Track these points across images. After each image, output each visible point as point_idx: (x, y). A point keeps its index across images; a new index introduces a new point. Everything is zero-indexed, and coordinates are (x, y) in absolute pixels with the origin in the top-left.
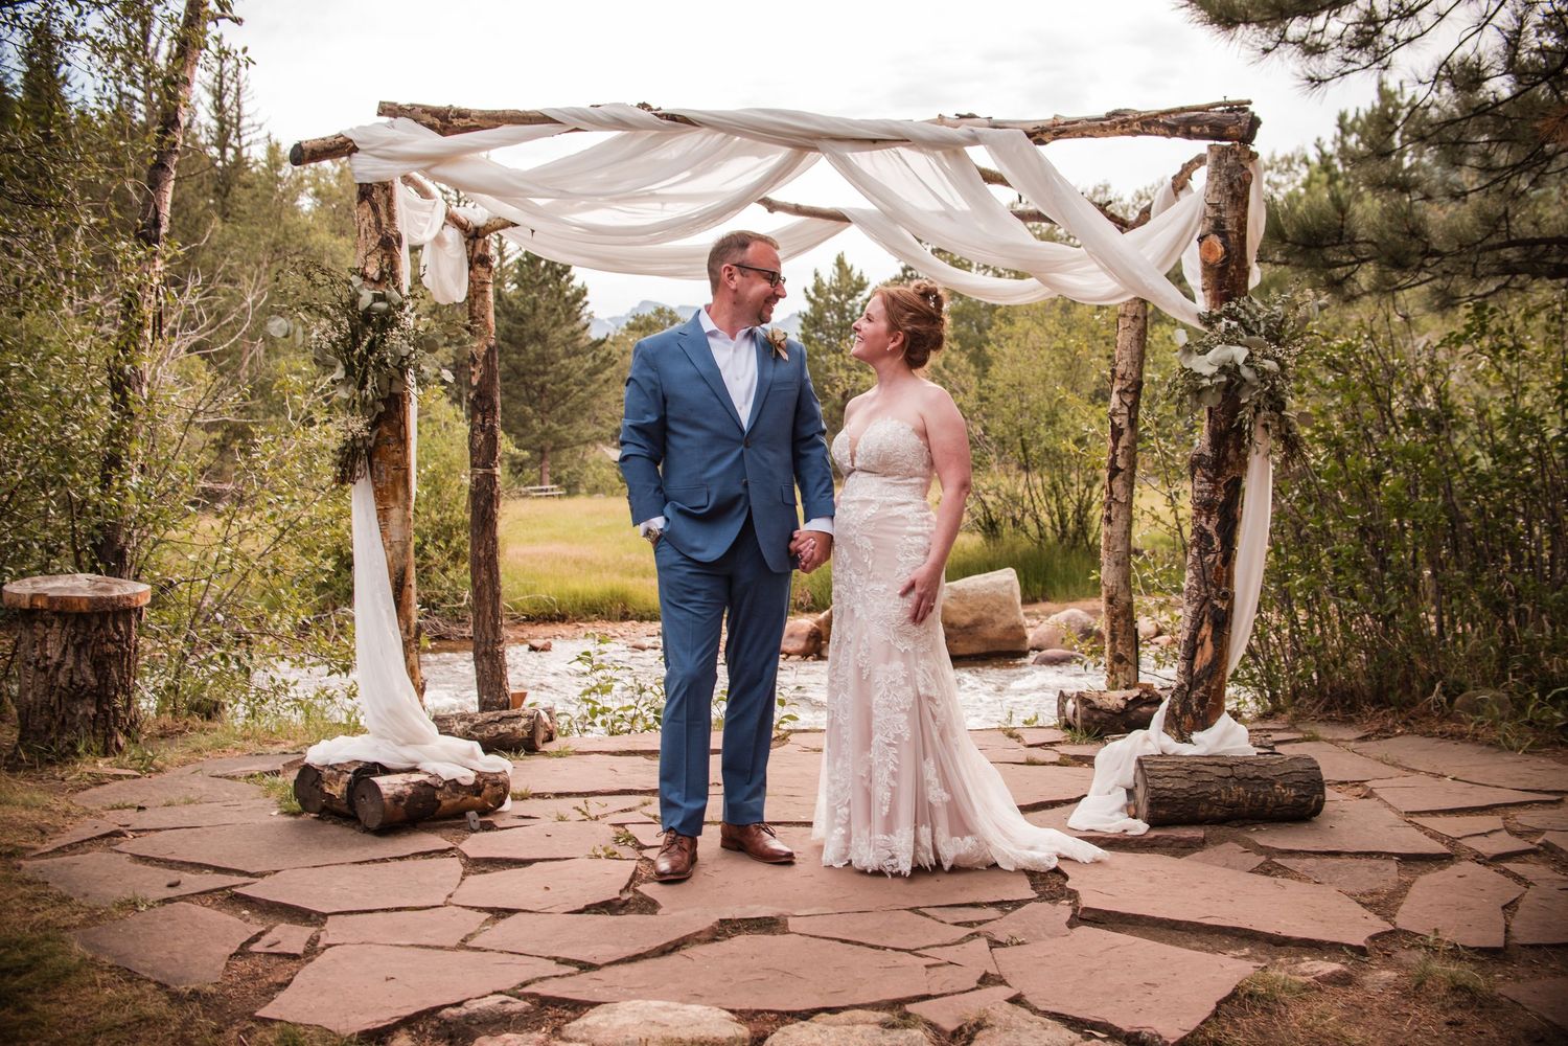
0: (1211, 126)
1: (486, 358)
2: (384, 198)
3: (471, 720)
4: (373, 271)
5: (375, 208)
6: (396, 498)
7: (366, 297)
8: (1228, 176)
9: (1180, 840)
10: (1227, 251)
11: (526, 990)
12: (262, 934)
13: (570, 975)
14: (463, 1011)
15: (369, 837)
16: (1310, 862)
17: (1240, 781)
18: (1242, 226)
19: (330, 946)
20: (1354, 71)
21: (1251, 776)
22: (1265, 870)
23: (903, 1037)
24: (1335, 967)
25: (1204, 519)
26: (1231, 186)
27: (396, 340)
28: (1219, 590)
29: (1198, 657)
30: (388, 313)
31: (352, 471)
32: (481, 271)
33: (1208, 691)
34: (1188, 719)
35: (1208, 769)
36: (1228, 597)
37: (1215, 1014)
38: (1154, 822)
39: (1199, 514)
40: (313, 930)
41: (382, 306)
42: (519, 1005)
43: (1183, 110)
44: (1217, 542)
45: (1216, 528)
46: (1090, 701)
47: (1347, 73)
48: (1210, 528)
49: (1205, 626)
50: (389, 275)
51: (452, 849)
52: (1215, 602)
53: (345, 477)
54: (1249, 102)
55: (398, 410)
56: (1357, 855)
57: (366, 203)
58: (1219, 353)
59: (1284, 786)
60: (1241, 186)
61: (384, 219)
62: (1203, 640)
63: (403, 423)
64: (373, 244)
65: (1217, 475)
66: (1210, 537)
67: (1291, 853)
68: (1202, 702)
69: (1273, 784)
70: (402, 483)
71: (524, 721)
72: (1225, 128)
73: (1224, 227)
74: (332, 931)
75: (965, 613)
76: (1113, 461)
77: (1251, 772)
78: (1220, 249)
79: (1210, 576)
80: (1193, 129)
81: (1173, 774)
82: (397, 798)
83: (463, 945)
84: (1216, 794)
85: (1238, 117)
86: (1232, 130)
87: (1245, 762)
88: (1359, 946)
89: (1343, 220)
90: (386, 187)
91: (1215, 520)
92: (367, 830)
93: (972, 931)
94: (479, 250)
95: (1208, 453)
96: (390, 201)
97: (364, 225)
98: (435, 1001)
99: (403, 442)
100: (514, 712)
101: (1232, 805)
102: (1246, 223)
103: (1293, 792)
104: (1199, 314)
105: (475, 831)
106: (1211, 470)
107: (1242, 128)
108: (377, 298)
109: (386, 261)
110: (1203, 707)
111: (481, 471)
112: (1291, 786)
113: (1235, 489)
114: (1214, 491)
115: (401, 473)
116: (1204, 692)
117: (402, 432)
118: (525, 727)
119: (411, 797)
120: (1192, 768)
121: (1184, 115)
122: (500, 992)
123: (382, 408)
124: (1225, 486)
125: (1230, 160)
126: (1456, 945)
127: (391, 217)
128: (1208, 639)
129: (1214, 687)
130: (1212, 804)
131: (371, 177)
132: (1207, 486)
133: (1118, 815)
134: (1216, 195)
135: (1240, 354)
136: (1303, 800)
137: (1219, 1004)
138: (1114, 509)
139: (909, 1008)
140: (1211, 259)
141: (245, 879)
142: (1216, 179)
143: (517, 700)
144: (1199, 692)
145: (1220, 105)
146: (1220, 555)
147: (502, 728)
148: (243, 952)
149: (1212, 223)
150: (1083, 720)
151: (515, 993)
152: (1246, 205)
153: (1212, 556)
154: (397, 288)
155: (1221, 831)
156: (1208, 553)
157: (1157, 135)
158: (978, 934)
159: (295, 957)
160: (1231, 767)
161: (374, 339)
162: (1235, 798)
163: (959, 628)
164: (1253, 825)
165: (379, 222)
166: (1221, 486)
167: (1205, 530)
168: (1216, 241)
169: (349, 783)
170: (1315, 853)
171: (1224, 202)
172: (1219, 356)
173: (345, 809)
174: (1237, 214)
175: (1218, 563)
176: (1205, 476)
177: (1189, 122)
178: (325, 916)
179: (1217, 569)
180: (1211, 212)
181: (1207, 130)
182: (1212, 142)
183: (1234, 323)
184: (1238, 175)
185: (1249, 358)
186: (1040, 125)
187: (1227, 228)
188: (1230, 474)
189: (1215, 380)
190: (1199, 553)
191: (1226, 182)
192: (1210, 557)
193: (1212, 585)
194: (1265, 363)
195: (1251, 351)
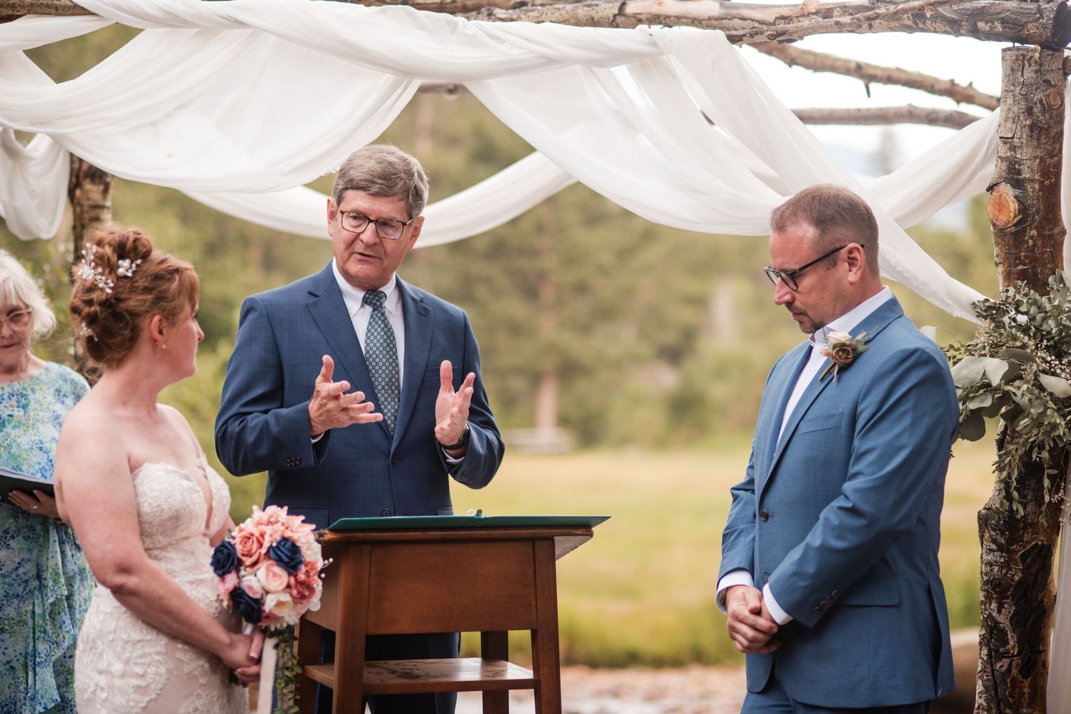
0: (1004, 22)
8: (1026, 97)
10: (1023, 210)
25: (994, 605)
26: (1029, 111)
39: (989, 598)
44: (1012, 640)
45: (1011, 620)
48: (1003, 619)
60: (1044, 111)
65: (1011, 541)
66: (1003, 633)
72: (1023, 26)
73: (1019, 172)
78: (1013, 206)
80: (981, 25)
85: (1040, 11)
86: (1032, 29)
91: (1009, 609)
95: (999, 507)
102: (1058, 166)
104: (974, 304)
106: (1002, 534)
107: (1044, 27)
113: (1041, 562)
114: (1006, 565)
121: (968, 5)
124: (1024, 557)
125: (1029, 74)
132: (998, 557)
134: (1009, 124)
140: (1003, 219)
146: (1017, 661)
149: (1004, 166)
153: (1006, 662)
156: (1001, 657)
157: (936, 32)
166: (1017, 557)
167: (997, 623)
168: (1007, 191)
171: (1022, 136)
174: (1039, 153)
175: (1014, 672)
176: (994, 541)
177: (981, 13)
179: (1014, 681)
180: (1004, 151)
181: (999, 28)
182: (1010, 45)
183: (1022, 319)
184: (1038, 96)
185: (1011, 377)
186: (786, 12)
187: (1026, 174)
188: (1032, 540)
189: (973, 405)
190: (989, 655)
191: (1023, 105)
192: (1002, 665)
193: (1011, 708)
194: (1046, 380)
195: (1011, 365)
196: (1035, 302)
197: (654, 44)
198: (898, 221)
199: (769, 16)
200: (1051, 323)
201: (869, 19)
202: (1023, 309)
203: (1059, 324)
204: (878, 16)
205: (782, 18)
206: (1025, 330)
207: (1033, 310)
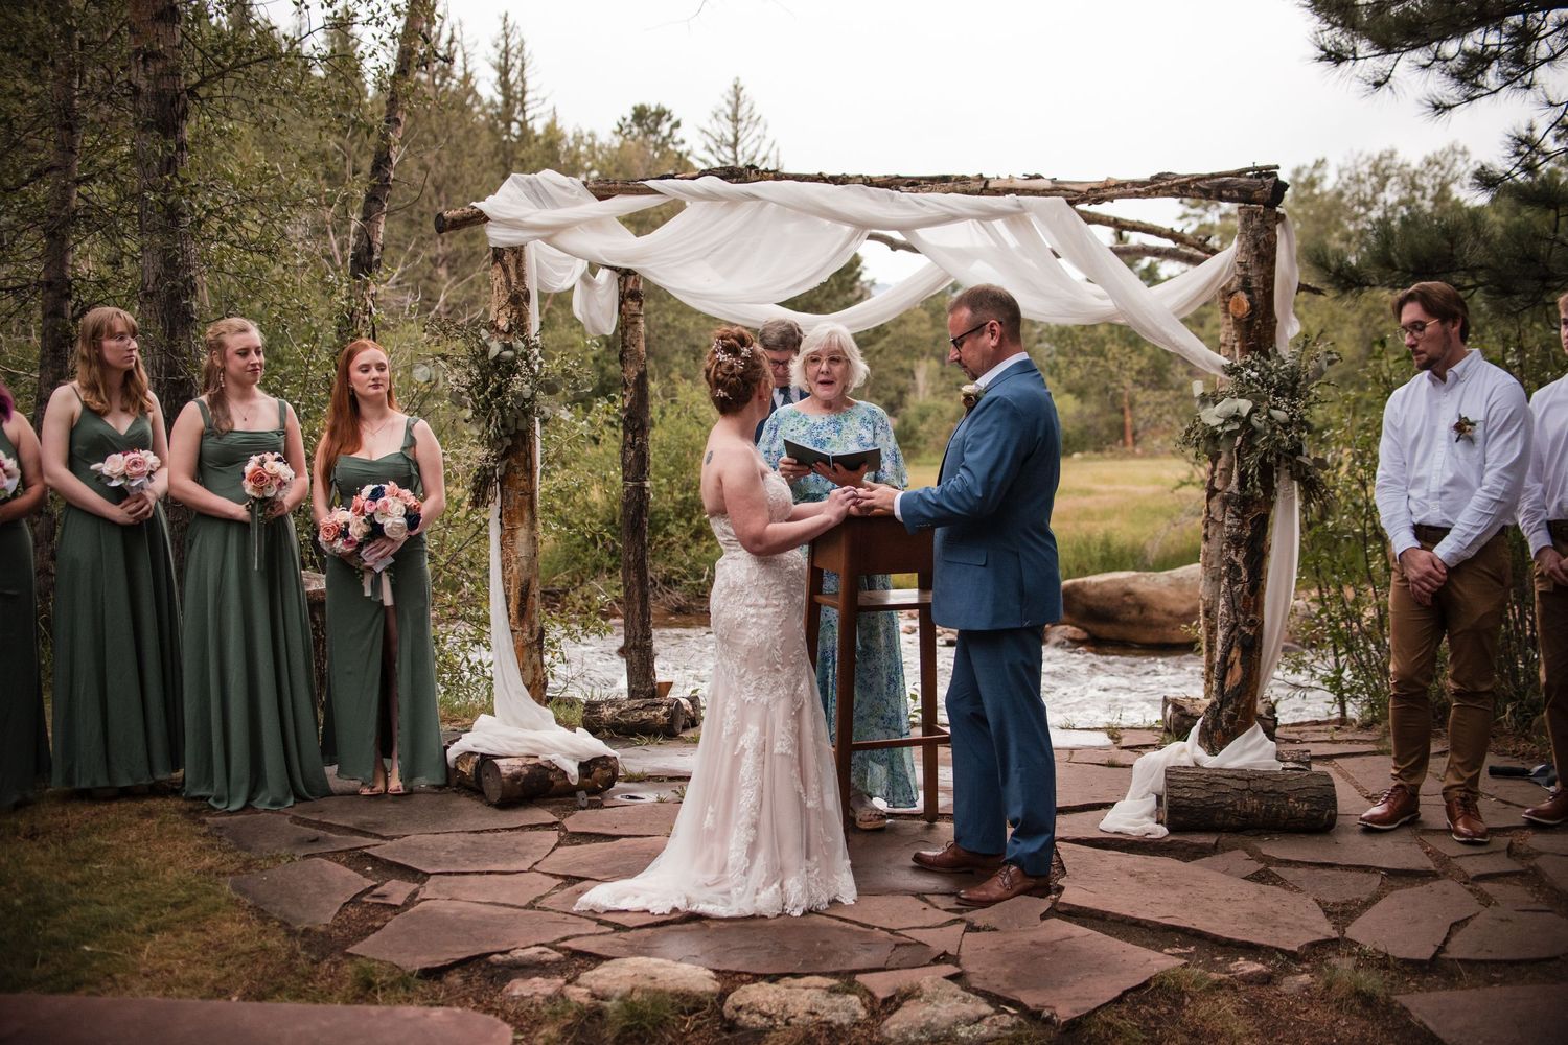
0: (1239, 190)
1: (636, 383)
2: (514, 260)
3: (619, 707)
4: (503, 324)
5: (505, 269)
6: (522, 519)
7: (495, 348)
8: (1254, 237)
9: (1192, 845)
10: (1253, 307)
11: (563, 944)
12: (375, 887)
13: (604, 934)
14: (508, 957)
15: (492, 810)
16: (1301, 872)
17: (1256, 794)
18: (1269, 283)
19: (424, 900)
20: (1482, 96)
21: (1267, 789)
22: (1258, 877)
23: (840, 1001)
24: (1258, 967)
25: (1233, 552)
26: (1256, 246)
27: (520, 385)
28: (1247, 617)
29: (1229, 678)
30: (513, 361)
31: (484, 497)
32: (632, 305)
33: (1236, 709)
34: (1217, 734)
35: (1227, 781)
36: (1258, 626)
37: (1119, 1000)
38: (1173, 828)
39: (1229, 547)
40: (416, 886)
41: (509, 354)
42: (554, 956)
43: (1212, 176)
44: (1244, 573)
45: (1244, 560)
46: (1182, 708)
47: (1475, 98)
48: (1239, 560)
49: (1235, 650)
50: (519, 326)
51: (556, 823)
52: (1244, 628)
53: (479, 499)
54: (1277, 167)
55: (524, 444)
56: (1349, 868)
57: (498, 265)
58: (1227, 406)
59: (1298, 800)
60: (1266, 246)
61: (514, 279)
62: (1233, 663)
63: (530, 455)
64: (503, 301)
65: (1244, 512)
66: (1238, 569)
67: (1288, 863)
68: (1231, 719)
69: (1287, 798)
70: (527, 507)
71: (664, 709)
72: (1252, 192)
73: (1250, 284)
74: (429, 889)
75: (1183, 601)
76: (1212, 482)
77: (1267, 786)
78: (1246, 305)
79: (1239, 604)
80: (1224, 193)
81: (1193, 784)
82: (515, 777)
83: (531, 906)
84: (1230, 805)
85: (1262, 183)
86: (1258, 195)
87: (1264, 776)
88: (1291, 951)
89: (1452, 248)
90: (518, 251)
91: (1243, 553)
92: (490, 804)
93: (957, 916)
94: (630, 286)
95: (1236, 492)
96: (519, 262)
97: (497, 283)
98: (488, 948)
99: (530, 471)
100: (657, 700)
101: (1246, 816)
102: (1273, 280)
103: (1306, 806)
104: (1223, 366)
105: (584, 808)
106: (1240, 507)
107: (1266, 193)
108: (509, 347)
109: (515, 315)
110: (1232, 724)
111: (631, 484)
112: (1304, 801)
113: (1262, 525)
114: (1241, 527)
115: (527, 498)
116: (1233, 710)
117: (528, 462)
118: (664, 715)
119: (526, 777)
120: (1213, 779)
121: (1216, 180)
122: (542, 945)
123: (508, 442)
124: (1252, 522)
125: (1256, 222)
126: (1387, 955)
127: (521, 276)
128: (1237, 662)
129: (1242, 706)
130: (1227, 813)
131: (502, 243)
132: (1236, 522)
133: (1146, 819)
134: (1243, 254)
135: (1245, 406)
136: (1315, 814)
137: (1125, 993)
138: (1211, 528)
139: (860, 978)
140: (1240, 313)
141: (377, 841)
142: (1244, 240)
143: (663, 689)
144: (1228, 710)
145: (1248, 170)
146: (1247, 585)
147: (645, 715)
148: (355, 900)
149: (1240, 280)
150: (1176, 726)
151: (553, 946)
152: (1273, 262)
153: (1240, 586)
154: (522, 339)
155: (1234, 839)
156: (1237, 583)
157: (1195, 198)
158: (962, 920)
159: (396, 906)
160: (1248, 780)
161: (500, 385)
162: (1249, 809)
163: (1177, 616)
164: (1267, 835)
165: (509, 281)
166: (1248, 522)
167: (1234, 562)
168: (1243, 296)
169: (477, 764)
170: (1310, 864)
171: (1251, 261)
172: (1225, 408)
173: (474, 785)
174: (1264, 272)
175: (1245, 592)
176: (1233, 512)
177: (1224, 185)
178: (428, 875)
179: (1245, 597)
180: (1239, 271)
181: (1236, 194)
182: (1242, 204)
183: (1255, 375)
184: (1263, 236)
185: (1254, 410)
186: (1095, 186)
187: (1255, 285)
188: (1256, 511)
189: (1227, 429)
190: (1229, 582)
191: (1252, 242)
192: (1239, 587)
193: (1241, 612)
194: (1274, 412)
195: (1254, 404)
196: (1264, 364)
197: (1020, 206)
198: (1175, 314)
199: (1084, 188)
200: (1275, 377)
201: (1155, 189)
202: (1257, 368)
203: (1279, 377)
204: (1161, 187)
205: (1092, 189)
206: (1257, 381)
207: (1263, 369)
